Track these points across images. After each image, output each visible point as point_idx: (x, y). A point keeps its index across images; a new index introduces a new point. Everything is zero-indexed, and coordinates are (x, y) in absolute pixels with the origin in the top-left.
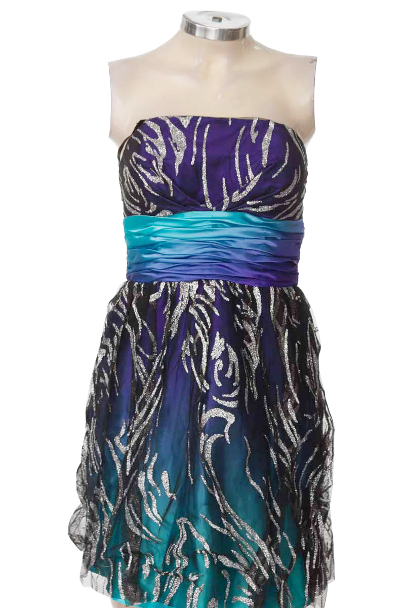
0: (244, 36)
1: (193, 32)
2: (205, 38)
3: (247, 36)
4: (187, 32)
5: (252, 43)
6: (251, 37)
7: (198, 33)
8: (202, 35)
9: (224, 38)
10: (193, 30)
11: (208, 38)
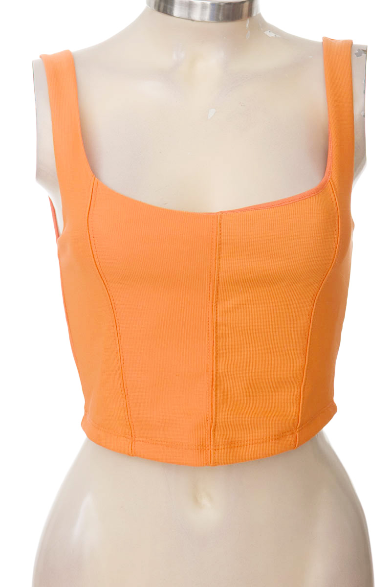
0: (250, 13)
1: (168, 11)
2: (189, 19)
3: (254, 14)
4: (159, 10)
5: (262, 26)
6: (260, 15)
7: (177, 11)
8: (184, 14)
9: (220, 17)
10: (169, 6)
11: (193, 19)
